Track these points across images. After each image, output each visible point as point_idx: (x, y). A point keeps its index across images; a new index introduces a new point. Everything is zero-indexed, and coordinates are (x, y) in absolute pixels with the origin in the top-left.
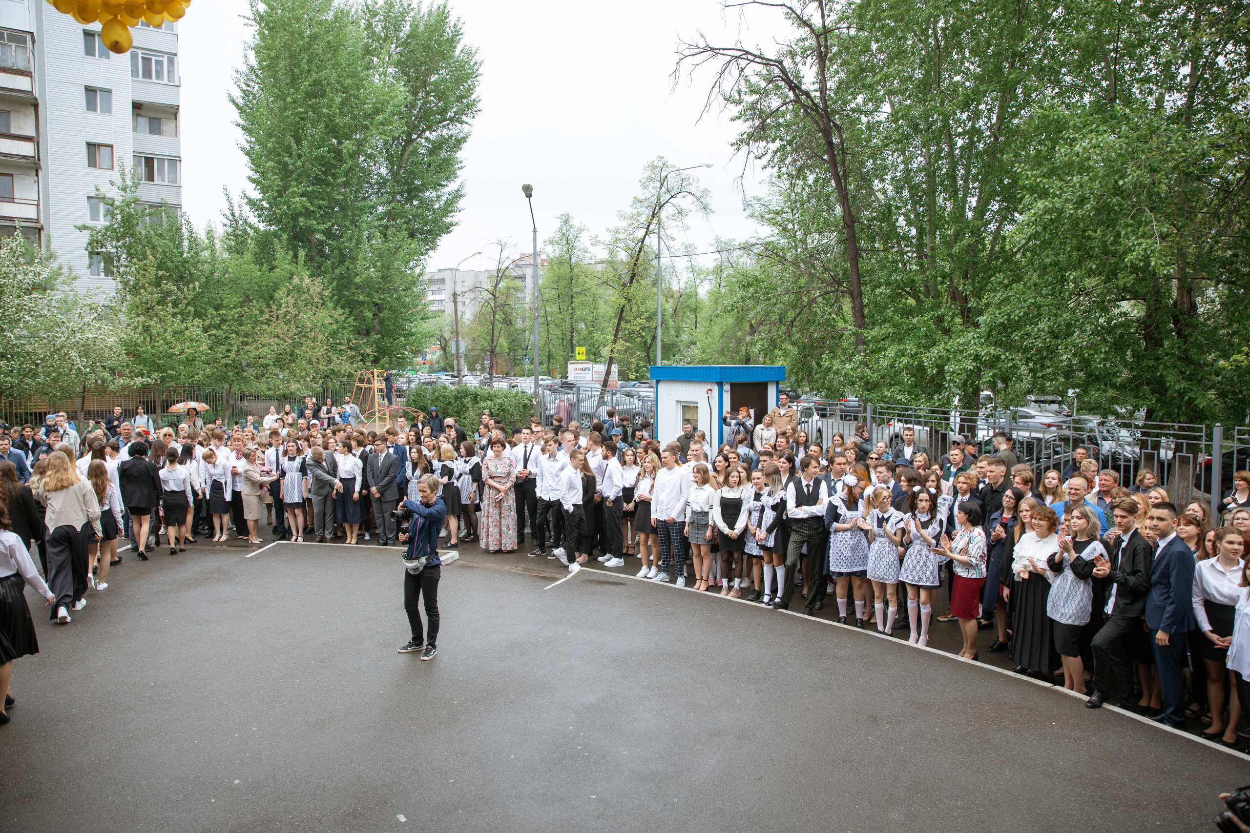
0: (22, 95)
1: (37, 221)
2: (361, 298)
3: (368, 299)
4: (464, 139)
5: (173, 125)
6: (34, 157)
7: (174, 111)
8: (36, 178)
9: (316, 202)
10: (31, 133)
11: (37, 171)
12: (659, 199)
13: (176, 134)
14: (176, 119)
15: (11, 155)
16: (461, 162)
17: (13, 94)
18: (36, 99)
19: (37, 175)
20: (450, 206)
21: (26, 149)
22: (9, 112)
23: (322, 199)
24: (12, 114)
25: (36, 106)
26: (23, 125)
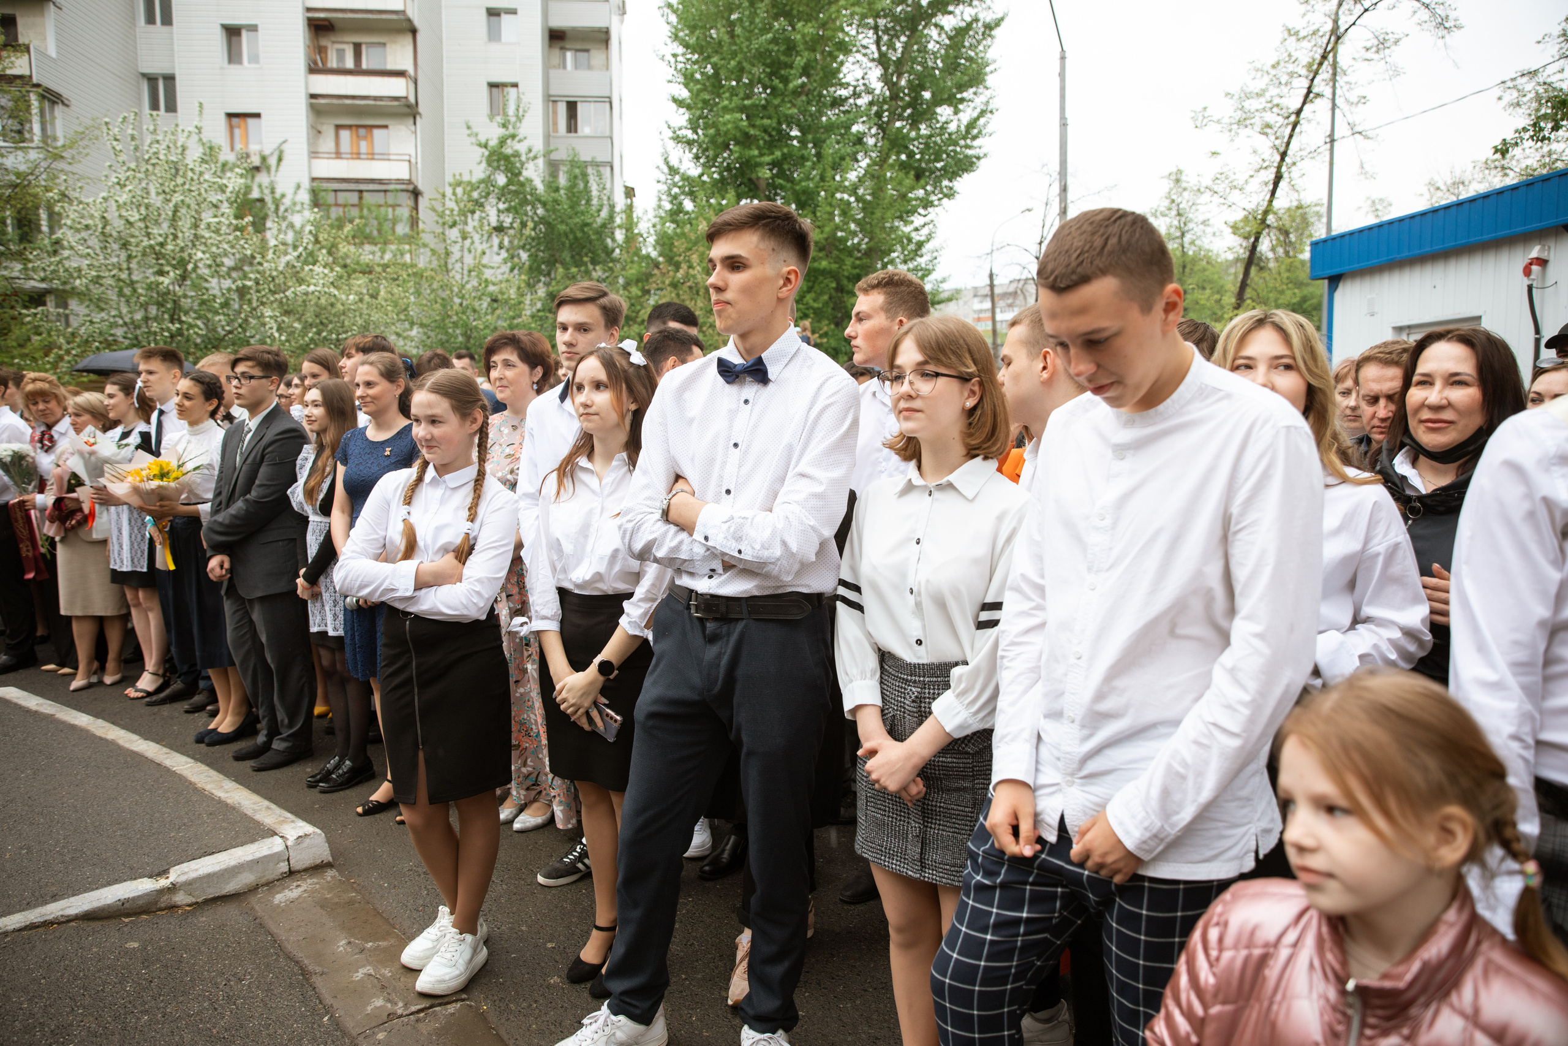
0: (394, 17)
1: (410, 182)
2: (824, 264)
3: (834, 266)
4: (998, 23)
5: (604, 56)
6: (406, 98)
7: (603, 36)
8: (413, 128)
9: (758, 122)
10: (407, 65)
11: (415, 118)
12: (1336, 22)
13: (607, 67)
14: (607, 48)
15: (380, 98)
16: (995, 61)
17: (384, 16)
18: (409, 20)
19: (415, 124)
20: (971, 130)
21: (396, 87)
22: (384, 44)
23: (769, 118)
24: (388, 46)
25: (414, 32)
26: (399, 55)
